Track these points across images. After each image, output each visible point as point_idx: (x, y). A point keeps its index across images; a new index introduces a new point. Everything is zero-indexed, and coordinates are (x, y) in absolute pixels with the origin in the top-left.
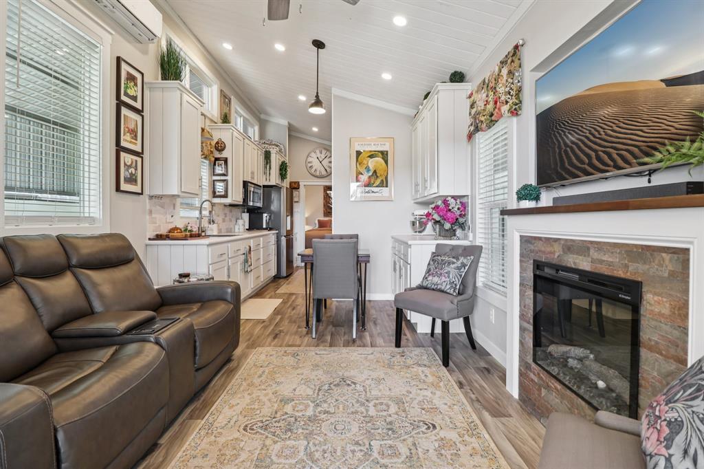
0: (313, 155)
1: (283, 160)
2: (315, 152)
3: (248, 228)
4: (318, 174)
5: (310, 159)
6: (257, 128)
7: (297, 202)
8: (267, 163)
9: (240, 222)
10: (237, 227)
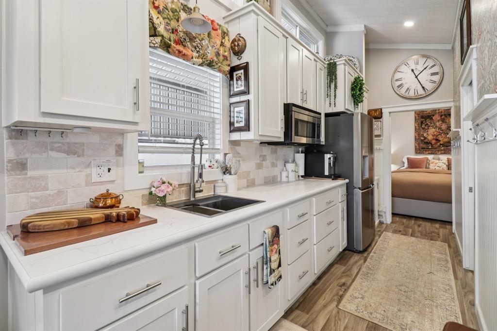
0: (403, 68)
1: (356, 75)
2: (406, 64)
3: (303, 174)
4: (411, 94)
5: (398, 75)
6: (321, 44)
7: (379, 136)
8: (331, 81)
9: (290, 166)
10: (284, 174)
